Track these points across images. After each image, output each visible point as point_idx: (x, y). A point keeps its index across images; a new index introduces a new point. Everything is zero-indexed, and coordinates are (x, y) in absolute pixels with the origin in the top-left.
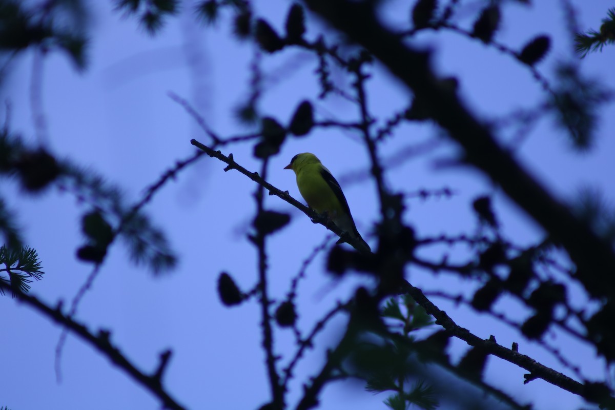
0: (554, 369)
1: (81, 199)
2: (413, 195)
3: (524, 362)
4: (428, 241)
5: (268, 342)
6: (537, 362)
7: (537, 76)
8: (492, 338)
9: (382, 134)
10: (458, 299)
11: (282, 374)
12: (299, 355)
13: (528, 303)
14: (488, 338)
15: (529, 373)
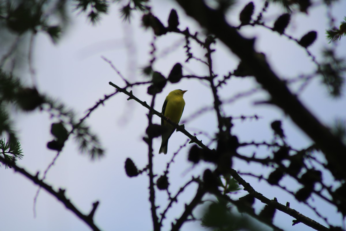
0: (310, 218)
1: (52, 116)
2: (237, 118)
3: (293, 213)
4: (245, 144)
5: (152, 198)
6: (300, 213)
7: (309, 54)
8: (275, 199)
9: (220, 83)
10: (261, 177)
11: (160, 217)
12: (170, 206)
13: (300, 181)
14: (273, 199)
15: (295, 219)
